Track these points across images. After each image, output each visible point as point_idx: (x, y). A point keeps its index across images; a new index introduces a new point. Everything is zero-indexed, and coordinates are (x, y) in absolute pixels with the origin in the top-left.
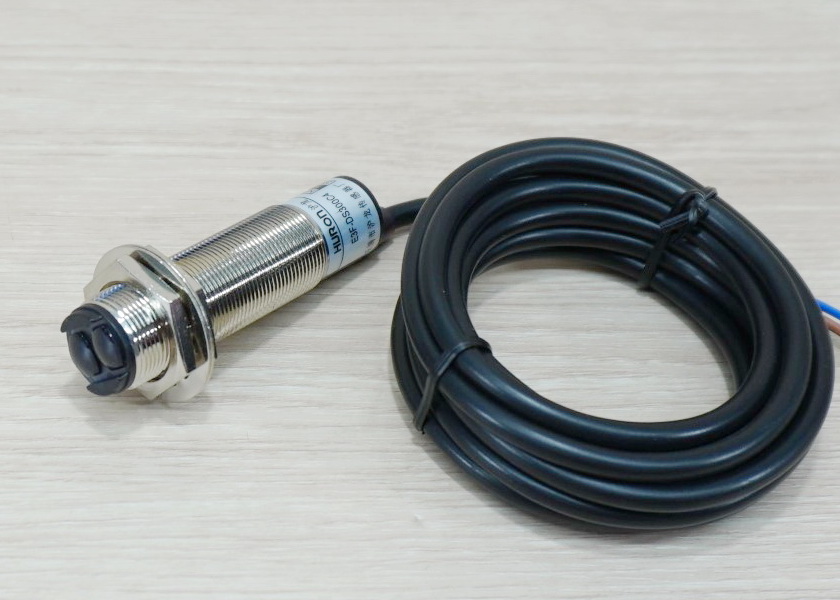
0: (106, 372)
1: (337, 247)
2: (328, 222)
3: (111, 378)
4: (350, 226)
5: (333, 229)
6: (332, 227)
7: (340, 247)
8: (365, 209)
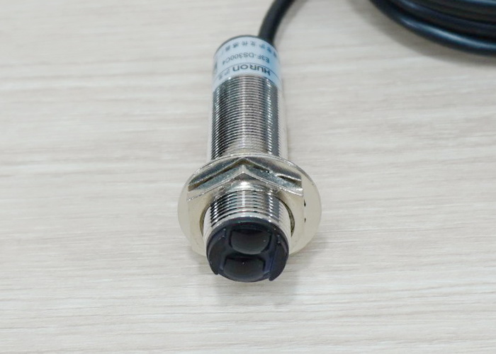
0: (266, 255)
1: (265, 71)
2: (244, 67)
3: (271, 255)
4: (255, 57)
5: (251, 67)
6: (249, 66)
7: (267, 70)
8: (249, 43)
